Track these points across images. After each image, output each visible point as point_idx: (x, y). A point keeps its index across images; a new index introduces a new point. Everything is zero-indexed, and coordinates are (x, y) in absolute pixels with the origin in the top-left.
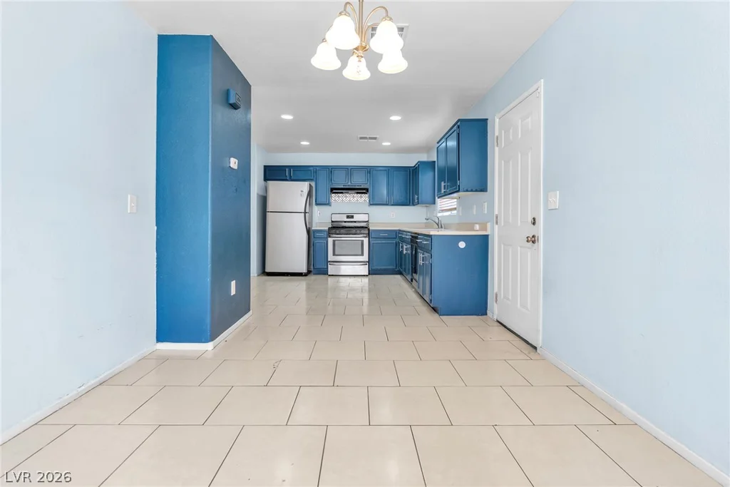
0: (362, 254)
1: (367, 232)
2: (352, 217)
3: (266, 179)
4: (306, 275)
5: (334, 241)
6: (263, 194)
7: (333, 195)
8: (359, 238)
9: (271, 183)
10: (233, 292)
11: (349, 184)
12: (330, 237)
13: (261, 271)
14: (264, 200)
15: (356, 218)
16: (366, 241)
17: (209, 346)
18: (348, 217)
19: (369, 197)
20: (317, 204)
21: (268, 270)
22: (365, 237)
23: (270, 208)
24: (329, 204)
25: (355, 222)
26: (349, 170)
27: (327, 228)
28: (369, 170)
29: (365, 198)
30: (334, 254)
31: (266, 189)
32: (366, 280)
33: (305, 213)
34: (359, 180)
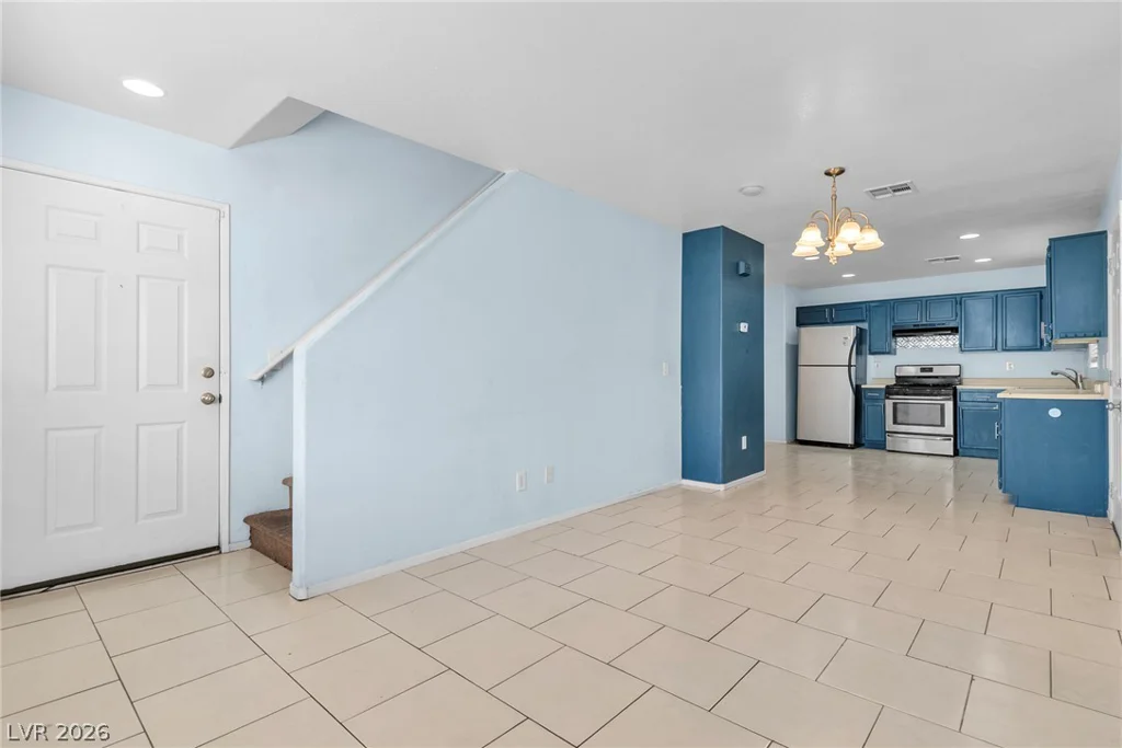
0: (942, 425)
1: (951, 392)
2: (931, 370)
3: (800, 323)
4: (852, 447)
5: (895, 404)
6: (795, 343)
7: (899, 339)
8: (938, 400)
9: (804, 330)
10: (744, 447)
11: (924, 322)
12: (888, 398)
13: (792, 439)
14: (794, 352)
15: (937, 372)
16: (949, 405)
17: (721, 487)
18: (923, 370)
19: (961, 339)
20: (872, 353)
21: (800, 437)
22: (949, 400)
23: (802, 361)
24: (891, 352)
25: (937, 377)
26: (924, 303)
27: (884, 386)
28: (958, 301)
29: (953, 340)
30: (895, 422)
31: (797, 337)
32: (950, 462)
33: (850, 366)
34: (942, 316)
